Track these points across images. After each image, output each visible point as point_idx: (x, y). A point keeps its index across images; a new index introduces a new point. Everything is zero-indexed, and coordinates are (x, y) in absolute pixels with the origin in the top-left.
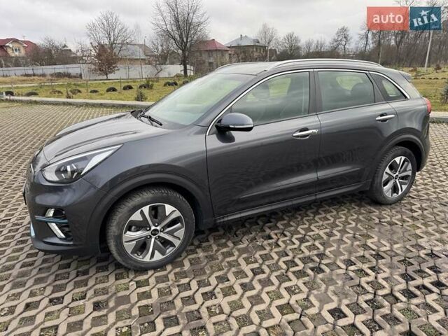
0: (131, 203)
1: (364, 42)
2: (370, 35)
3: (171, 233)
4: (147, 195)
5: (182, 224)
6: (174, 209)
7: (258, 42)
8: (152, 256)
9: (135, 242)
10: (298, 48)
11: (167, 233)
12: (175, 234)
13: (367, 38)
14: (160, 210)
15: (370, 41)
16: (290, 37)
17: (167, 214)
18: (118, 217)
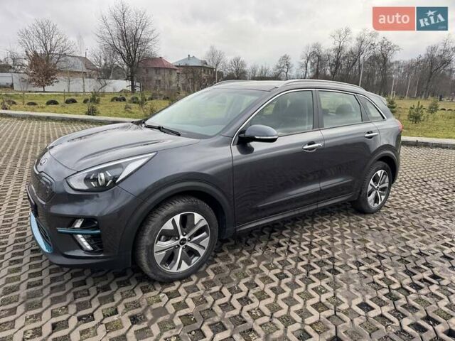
0: (164, 212)
1: (304, 70)
2: (309, 65)
3: (197, 243)
4: (180, 204)
5: (207, 233)
6: (202, 217)
7: (206, 64)
8: (179, 267)
9: (164, 252)
10: (244, 72)
11: (194, 242)
12: (201, 243)
13: (307, 67)
14: (189, 219)
15: (309, 70)
16: (237, 61)
17: (196, 223)
18: (151, 227)
